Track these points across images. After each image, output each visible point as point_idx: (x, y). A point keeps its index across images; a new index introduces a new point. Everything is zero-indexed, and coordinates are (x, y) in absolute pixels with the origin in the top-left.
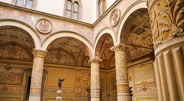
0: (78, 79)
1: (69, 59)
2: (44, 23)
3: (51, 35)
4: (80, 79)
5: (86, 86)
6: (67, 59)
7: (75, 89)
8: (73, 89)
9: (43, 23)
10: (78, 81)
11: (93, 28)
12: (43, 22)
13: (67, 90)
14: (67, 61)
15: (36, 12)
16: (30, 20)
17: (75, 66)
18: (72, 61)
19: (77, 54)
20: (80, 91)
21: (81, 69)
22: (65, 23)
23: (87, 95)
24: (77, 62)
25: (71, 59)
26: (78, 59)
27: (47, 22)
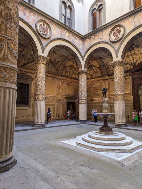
0: (59, 87)
1: (51, 68)
2: (44, 25)
3: (51, 41)
4: (60, 88)
5: (65, 94)
6: (49, 67)
7: (56, 96)
8: (54, 96)
9: (42, 25)
10: (59, 89)
11: (83, 40)
12: (42, 23)
13: (50, 97)
14: (49, 70)
15: (35, 10)
16: (30, 19)
17: (56, 75)
18: (54, 70)
19: (60, 64)
20: (60, 98)
21: (61, 78)
22: (61, 29)
23: (65, 101)
24: (58, 72)
25: (53, 68)
26: (59, 68)
27: (46, 26)
